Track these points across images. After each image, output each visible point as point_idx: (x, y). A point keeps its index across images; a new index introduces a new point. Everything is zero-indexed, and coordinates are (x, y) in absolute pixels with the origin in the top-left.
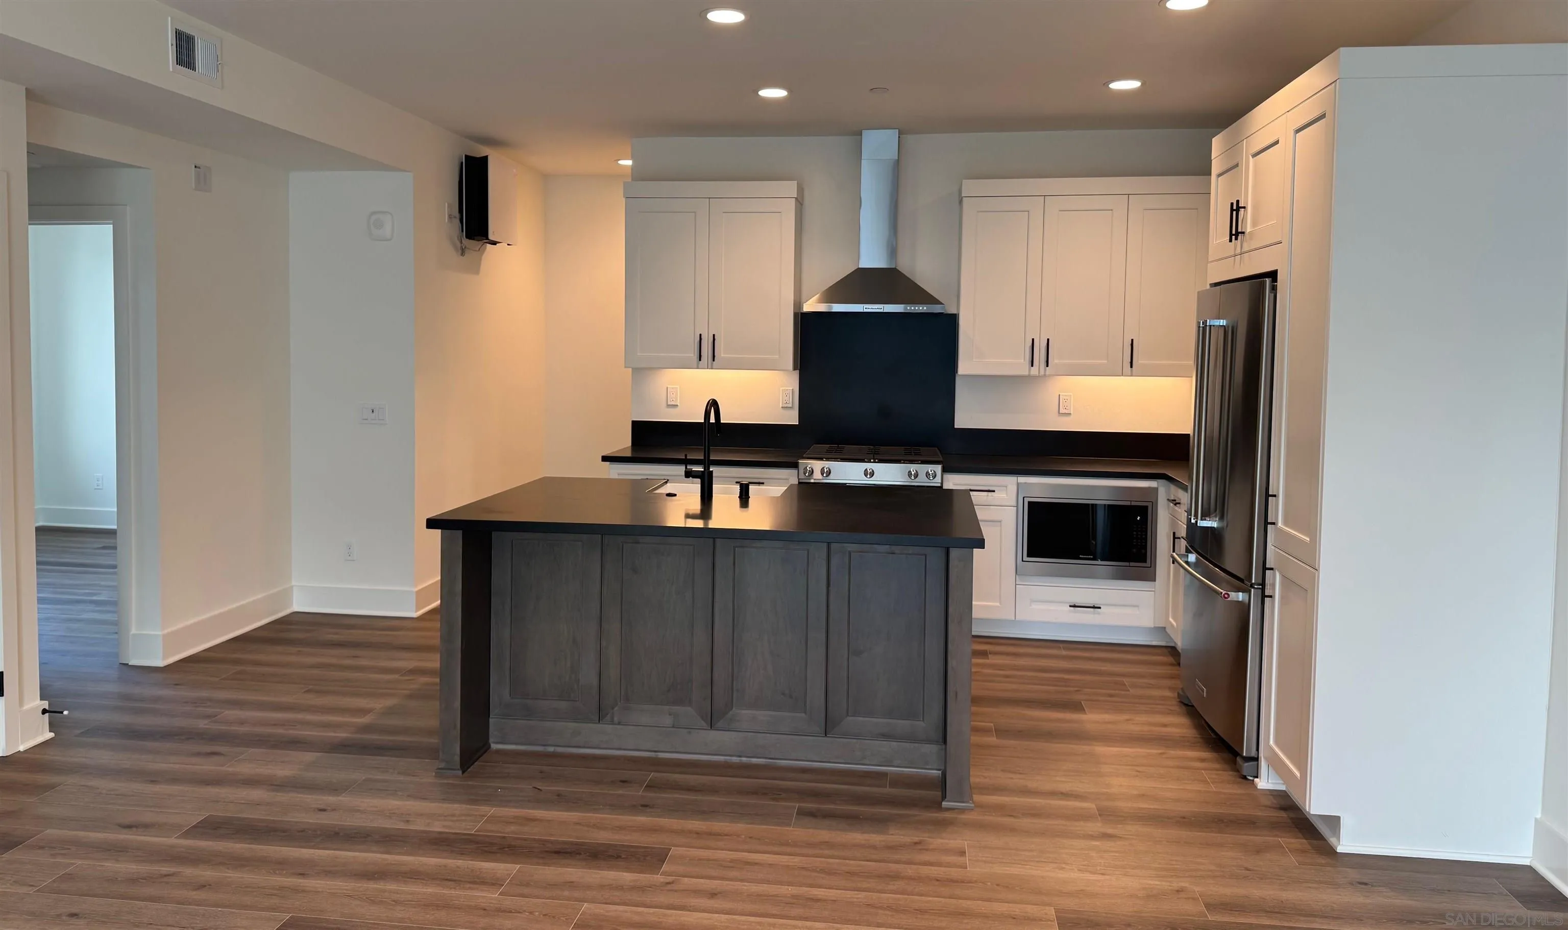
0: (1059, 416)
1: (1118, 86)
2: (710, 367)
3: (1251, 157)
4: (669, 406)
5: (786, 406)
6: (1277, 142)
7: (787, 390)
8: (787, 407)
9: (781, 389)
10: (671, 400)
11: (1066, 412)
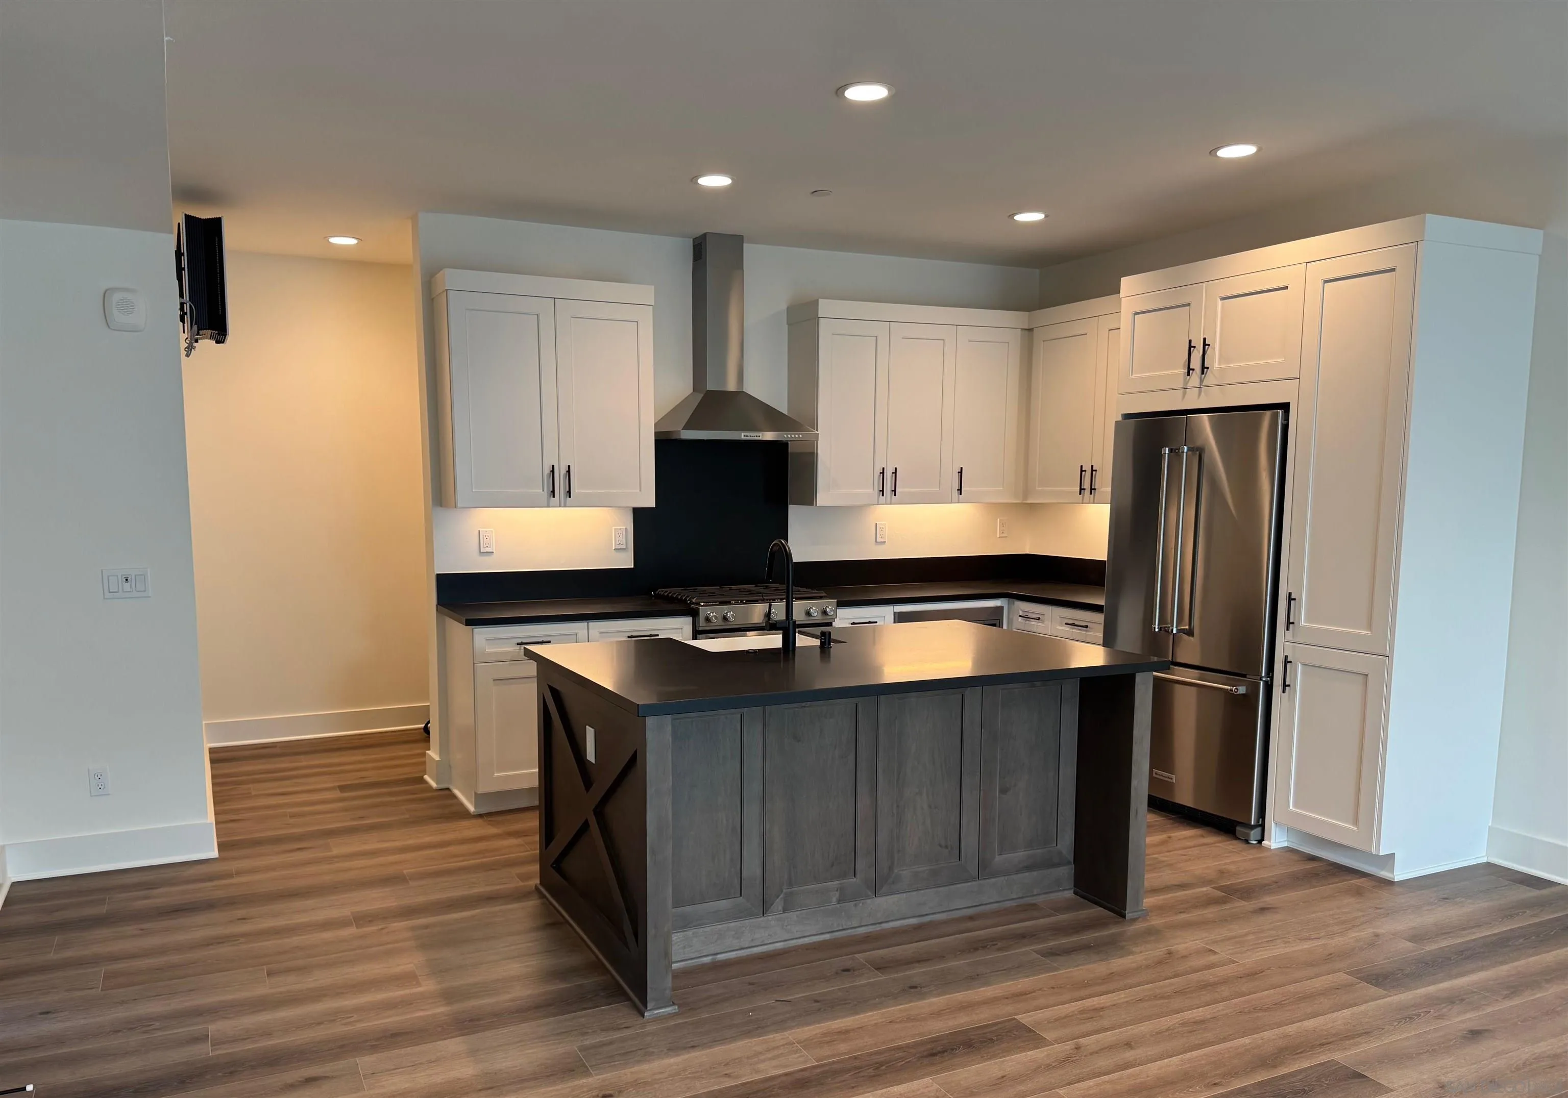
0: (876, 545)
1: (1023, 217)
2: (562, 504)
3: (1219, 299)
4: (481, 553)
5: (619, 548)
6: (1286, 288)
7: (620, 529)
8: (621, 549)
9: (614, 528)
10: (485, 546)
11: (882, 540)
